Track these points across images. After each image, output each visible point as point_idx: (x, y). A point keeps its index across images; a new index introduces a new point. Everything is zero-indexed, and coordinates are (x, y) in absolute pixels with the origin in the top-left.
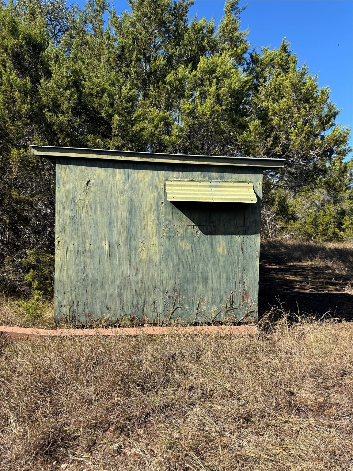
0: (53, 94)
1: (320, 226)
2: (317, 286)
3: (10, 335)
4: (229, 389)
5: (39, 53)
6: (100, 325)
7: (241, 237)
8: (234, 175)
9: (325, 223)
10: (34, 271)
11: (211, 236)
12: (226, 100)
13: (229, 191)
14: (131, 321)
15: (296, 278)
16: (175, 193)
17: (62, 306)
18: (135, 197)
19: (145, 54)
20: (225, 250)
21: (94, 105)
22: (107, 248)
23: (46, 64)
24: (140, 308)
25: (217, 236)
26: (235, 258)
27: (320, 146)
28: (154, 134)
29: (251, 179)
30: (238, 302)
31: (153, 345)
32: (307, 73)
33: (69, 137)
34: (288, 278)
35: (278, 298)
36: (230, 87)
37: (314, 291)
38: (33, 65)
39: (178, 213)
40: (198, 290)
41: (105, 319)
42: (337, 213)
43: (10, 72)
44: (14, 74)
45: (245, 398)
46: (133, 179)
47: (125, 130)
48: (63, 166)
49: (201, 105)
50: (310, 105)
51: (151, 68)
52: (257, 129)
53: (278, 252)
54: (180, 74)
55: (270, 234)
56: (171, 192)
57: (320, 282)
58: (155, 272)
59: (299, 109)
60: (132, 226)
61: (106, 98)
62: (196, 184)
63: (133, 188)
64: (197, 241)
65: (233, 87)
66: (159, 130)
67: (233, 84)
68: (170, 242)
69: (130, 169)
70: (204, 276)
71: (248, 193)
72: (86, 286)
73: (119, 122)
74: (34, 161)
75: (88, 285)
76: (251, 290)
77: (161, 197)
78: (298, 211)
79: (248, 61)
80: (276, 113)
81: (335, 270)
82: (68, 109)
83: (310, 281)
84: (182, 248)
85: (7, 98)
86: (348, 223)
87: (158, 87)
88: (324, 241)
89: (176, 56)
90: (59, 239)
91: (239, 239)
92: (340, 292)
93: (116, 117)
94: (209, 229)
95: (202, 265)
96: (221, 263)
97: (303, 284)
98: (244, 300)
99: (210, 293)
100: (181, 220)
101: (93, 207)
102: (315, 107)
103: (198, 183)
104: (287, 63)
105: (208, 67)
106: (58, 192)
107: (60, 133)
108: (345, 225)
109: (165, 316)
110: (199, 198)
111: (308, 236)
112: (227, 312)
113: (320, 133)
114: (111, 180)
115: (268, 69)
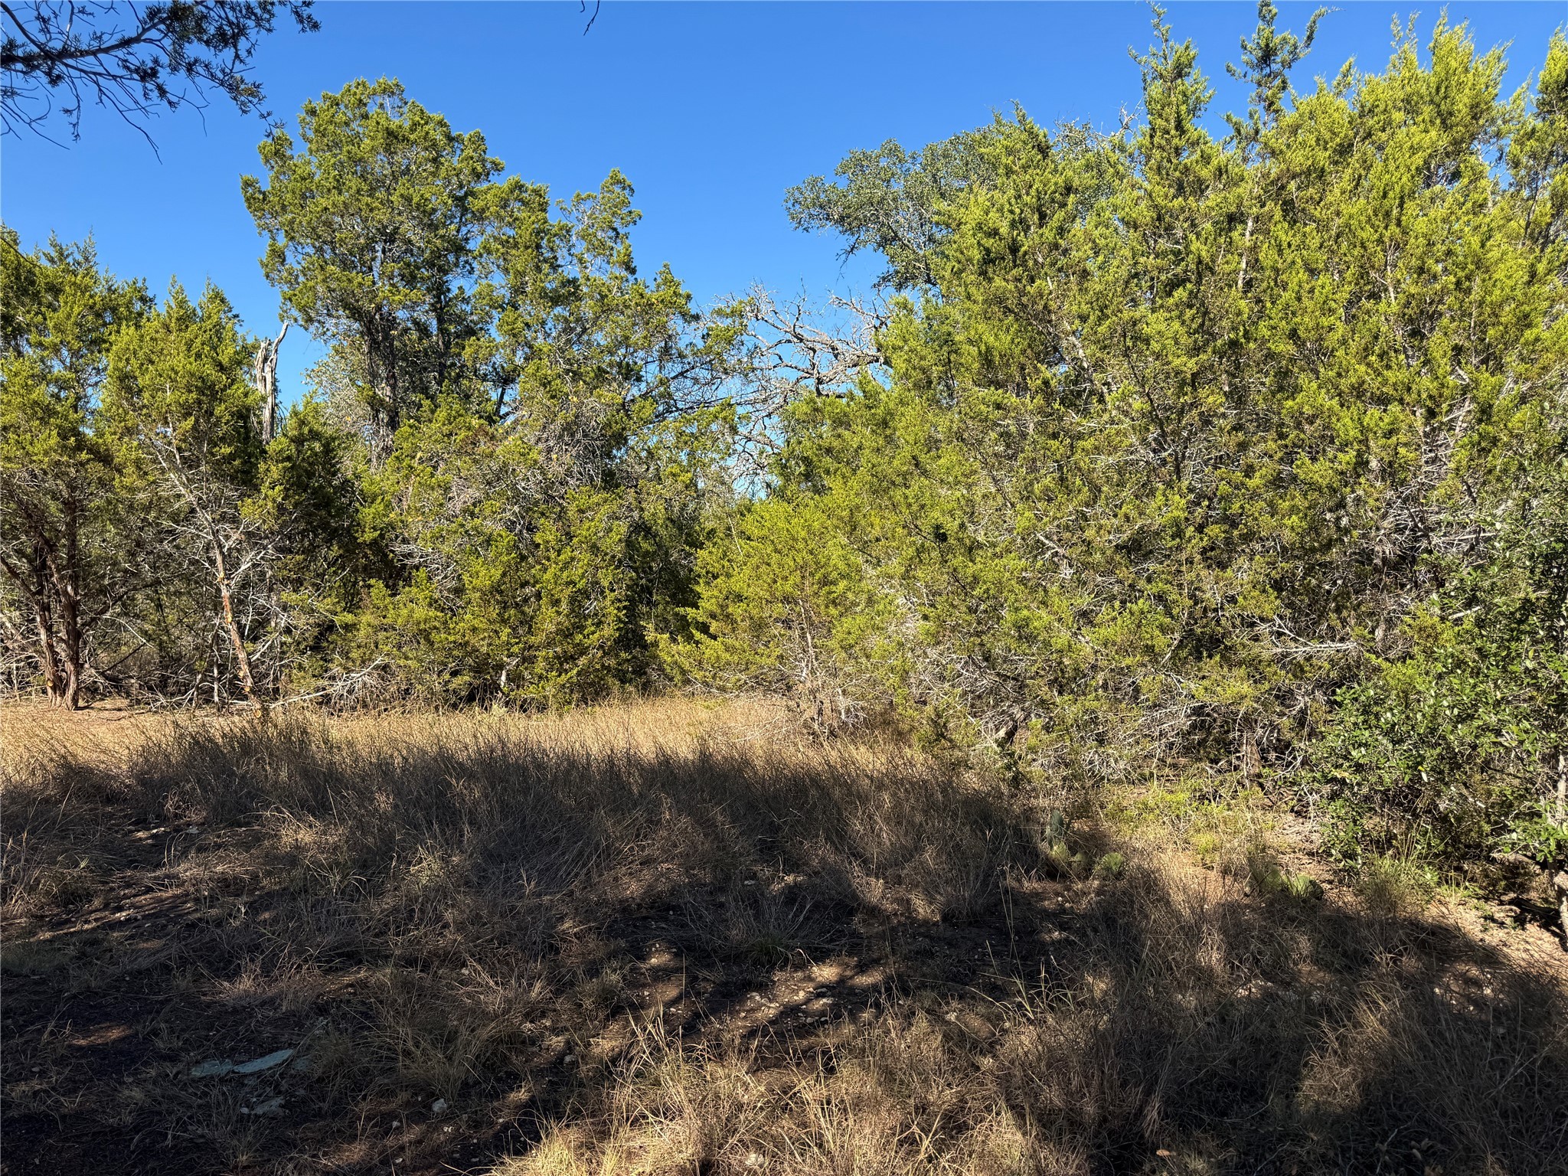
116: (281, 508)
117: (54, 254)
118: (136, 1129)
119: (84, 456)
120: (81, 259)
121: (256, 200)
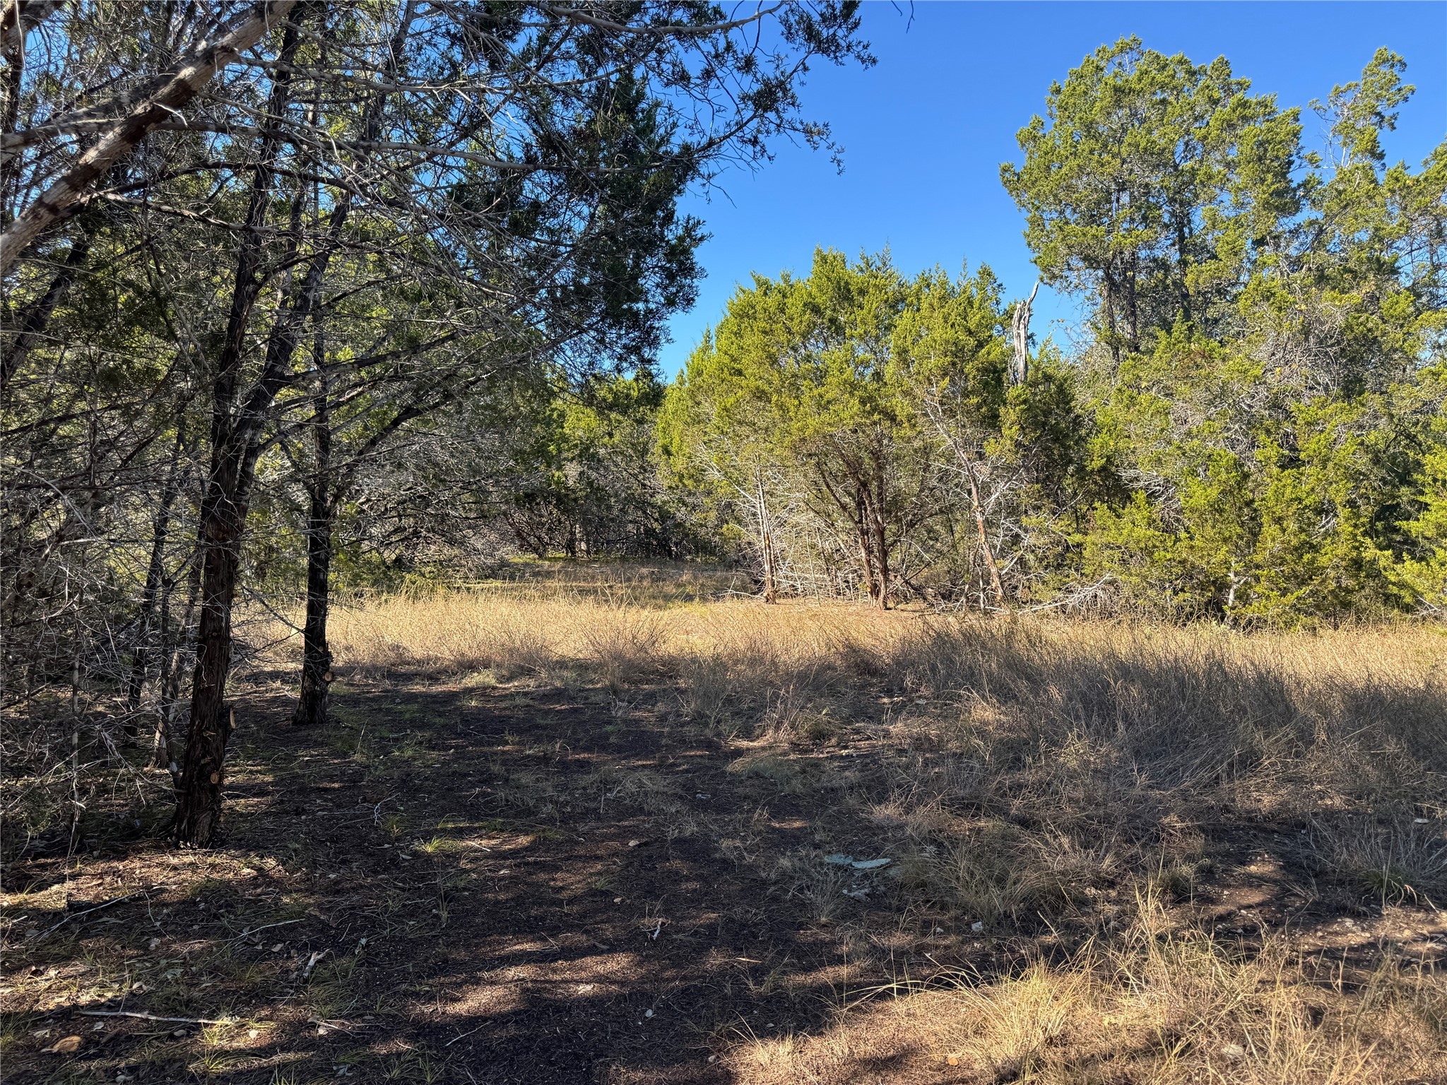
116: (1018, 445)
117: (863, 265)
118: (775, 883)
119: (876, 417)
120: (881, 265)
121: (1014, 182)
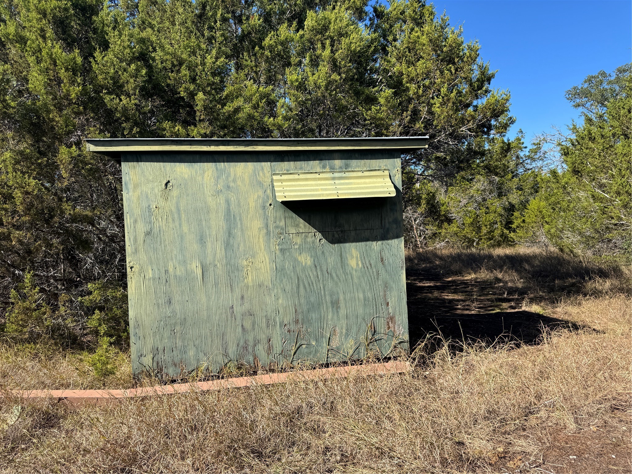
0: (112, 71)
1: (484, 228)
2: (485, 305)
3: (71, 401)
4: (377, 445)
5: (90, 18)
6: (196, 378)
7: (380, 243)
8: (363, 162)
9: (489, 223)
10: (101, 312)
11: (339, 245)
12: (345, 66)
13: (358, 184)
14: (239, 368)
15: (456, 297)
16: (286, 191)
17: (141, 355)
18: (233, 199)
19: (233, 12)
20: (360, 263)
21: (169, 81)
22: (199, 272)
23: (102, 32)
24: (250, 349)
25: (347, 245)
26: (373, 272)
27: (473, 118)
28: (254, 116)
29: (386, 166)
30: (382, 331)
31: (271, 397)
32: (448, 25)
33: (137, 127)
34: (446, 297)
35: (433, 320)
36: (349, 49)
37: (482, 312)
38: (83, 34)
39: (292, 217)
40: (328, 319)
41: (203, 368)
42: (504, 208)
43: (53, 44)
44: (57, 46)
45: (399, 456)
46: (229, 175)
47: (214, 112)
48: (131, 164)
49: (313, 74)
50: (456, 66)
51: (243, 31)
52: (389, 102)
53: (431, 265)
54: (282, 36)
55: (419, 243)
56: (281, 189)
57: (488, 300)
58: (268, 300)
59: (442, 72)
60: (231, 238)
61: (184, 71)
62: (313, 177)
63: (228, 187)
64: (321, 252)
65: (353, 49)
66: (259, 111)
67: (352, 45)
68: (284, 257)
69: (224, 162)
70: (334, 299)
71: (384, 184)
72: (173, 326)
73: (204, 102)
74: (92, 161)
75: (175, 324)
76: (398, 314)
77: (268, 197)
78: (453, 209)
79: (371, 16)
80: (412, 79)
81: (507, 282)
82: (135, 89)
83: (476, 298)
84: (302, 264)
85: (50, 80)
86: (519, 221)
87: (255, 55)
88: (489, 247)
89: (275, 12)
90: (132, 263)
91: (376, 246)
92: (516, 310)
93: (200, 95)
94: (336, 236)
95: (330, 284)
96: (356, 280)
97: (467, 303)
98: (389, 328)
99: (343, 321)
100: (297, 226)
101: (176, 216)
102: (462, 68)
103: (317, 176)
104: (422, 15)
105: (319, 24)
106: (126, 199)
107: (126, 122)
108: (515, 224)
109: (285, 357)
110: (319, 195)
111: (468, 242)
112: (368, 345)
113: (472, 103)
114: (199, 178)
115: (397, 25)
